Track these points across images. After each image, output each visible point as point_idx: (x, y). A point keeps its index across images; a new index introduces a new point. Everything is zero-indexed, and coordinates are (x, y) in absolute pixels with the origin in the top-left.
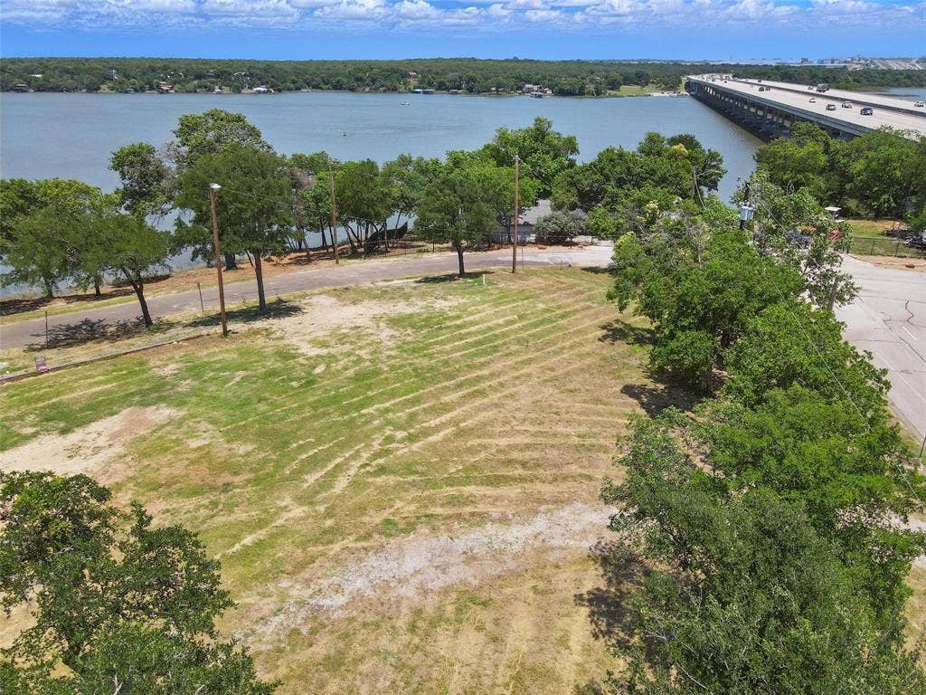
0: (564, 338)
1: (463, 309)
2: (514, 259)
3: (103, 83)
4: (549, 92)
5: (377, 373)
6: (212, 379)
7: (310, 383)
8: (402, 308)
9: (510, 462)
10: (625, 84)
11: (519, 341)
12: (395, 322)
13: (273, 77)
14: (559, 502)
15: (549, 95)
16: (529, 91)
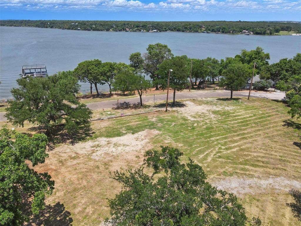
0: (270, 123)
1: (235, 111)
2: (249, 95)
3: (111, 28)
4: (252, 33)
5: (212, 128)
6: (166, 124)
7: (193, 128)
8: (215, 108)
9: (258, 161)
10: (281, 30)
11: (255, 123)
12: (214, 112)
13: (159, 27)
14: (276, 175)
15: (252, 34)
16: (244, 32)
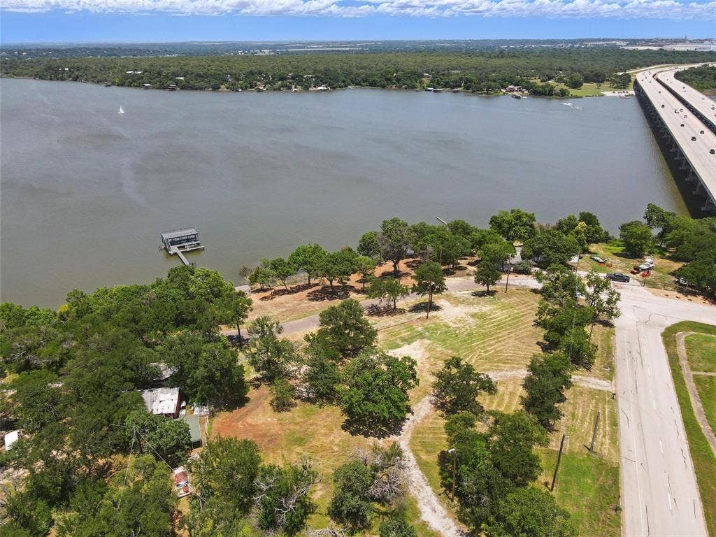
0: (522, 325)
3: (222, 84)
4: (526, 92)
5: (473, 334)
6: (433, 333)
7: (457, 336)
8: (473, 310)
9: (507, 359)
10: (585, 82)
11: (509, 325)
12: (473, 316)
13: (330, 79)
14: (518, 368)
15: (526, 94)
16: (511, 90)
